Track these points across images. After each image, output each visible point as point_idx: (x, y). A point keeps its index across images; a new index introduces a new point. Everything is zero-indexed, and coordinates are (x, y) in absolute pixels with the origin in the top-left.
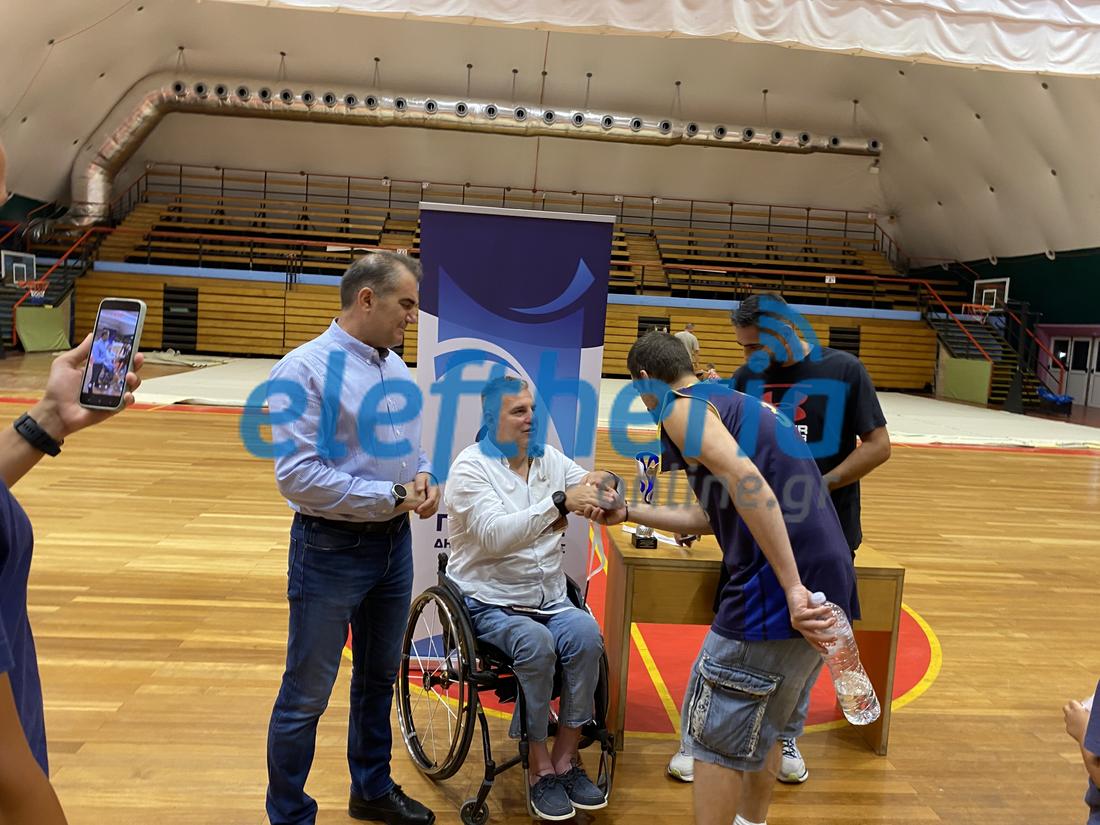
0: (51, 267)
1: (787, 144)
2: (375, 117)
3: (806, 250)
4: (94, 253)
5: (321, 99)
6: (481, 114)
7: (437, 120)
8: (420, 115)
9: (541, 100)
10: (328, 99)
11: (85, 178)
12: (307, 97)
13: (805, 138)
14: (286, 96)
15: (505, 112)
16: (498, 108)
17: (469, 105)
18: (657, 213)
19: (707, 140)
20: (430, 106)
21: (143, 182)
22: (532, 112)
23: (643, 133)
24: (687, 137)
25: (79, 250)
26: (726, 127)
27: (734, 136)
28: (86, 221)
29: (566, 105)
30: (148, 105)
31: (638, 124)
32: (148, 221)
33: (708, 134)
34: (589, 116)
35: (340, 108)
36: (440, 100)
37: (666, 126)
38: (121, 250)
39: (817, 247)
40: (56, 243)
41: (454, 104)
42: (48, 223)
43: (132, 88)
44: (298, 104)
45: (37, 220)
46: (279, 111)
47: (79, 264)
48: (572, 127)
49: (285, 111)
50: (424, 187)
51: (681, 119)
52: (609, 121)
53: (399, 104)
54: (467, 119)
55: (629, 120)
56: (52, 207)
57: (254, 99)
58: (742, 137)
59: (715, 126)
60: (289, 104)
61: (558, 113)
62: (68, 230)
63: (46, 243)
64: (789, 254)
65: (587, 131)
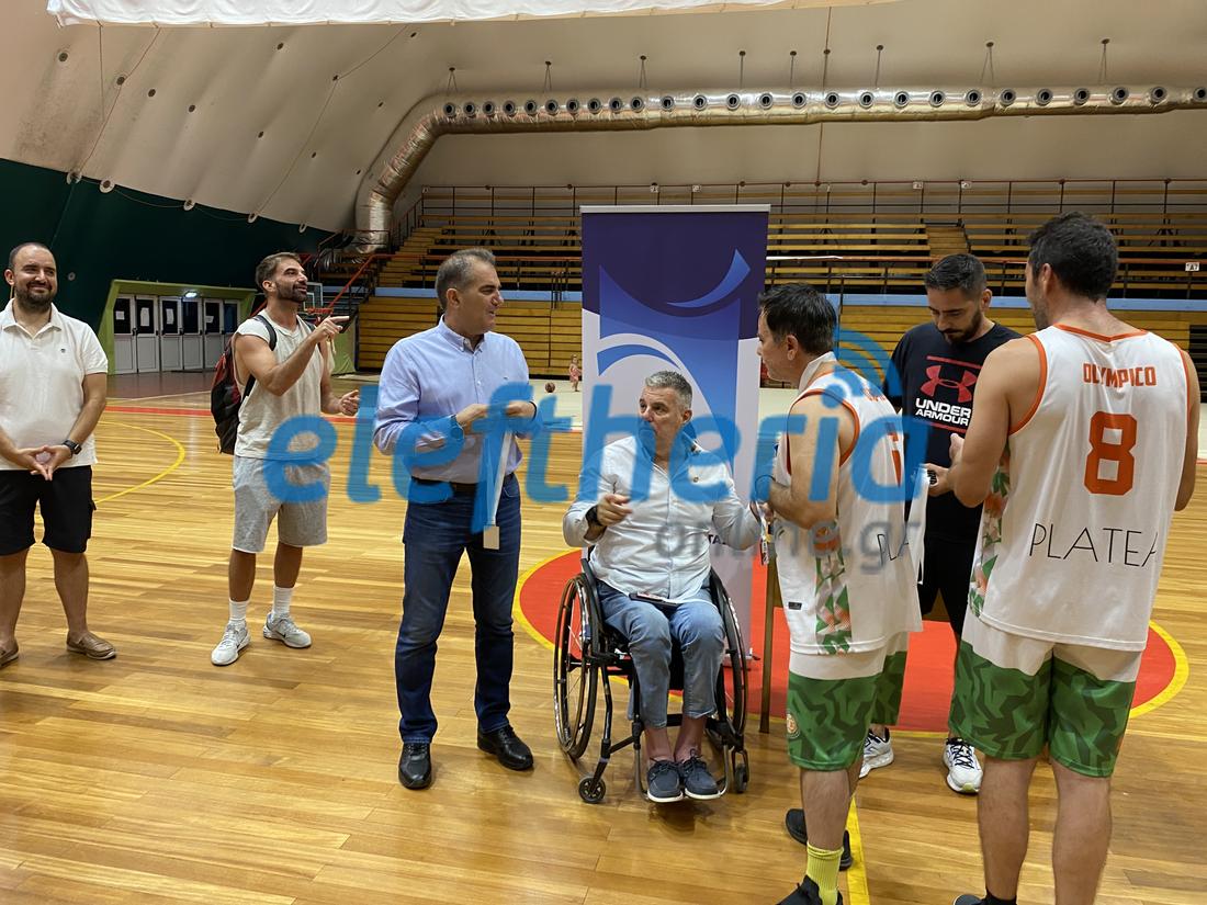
0: (336, 294)
1: (1135, 103)
2: (641, 120)
3: (1164, 232)
4: (375, 279)
5: (586, 106)
6: (755, 105)
7: (707, 116)
8: (688, 113)
9: (823, 82)
10: (593, 105)
11: (367, 207)
12: (572, 106)
13: (1160, 93)
14: (551, 107)
15: (782, 99)
16: (774, 96)
17: (742, 97)
18: (965, 199)
19: (1027, 109)
20: (699, 102)
21: (419, 206)
22: (813, 96)
23: (945, 107)
24: (1001, 107)
25: (362, 276)
26: (1052, 90)
27: (1062, 99)
28: (369, 249)
29: (851, 84)
30: (422, 130)
31: (938, 98)
32: (424, 245)
33: (1027, 101)
34: (878, 94)
35: (606, 114)
36: (709, 94)
37: (974, 97)
38: (399, 275)
39: (1177, 227)
40: (344, 272)
41: (725, 97)
42: (336, 252)
43: (407, 114)
44: (563, 114)
45: (328, 250)
46: (545, 123)
47: (362, 290)
48: (859, 109)
49: (551, 122)
50: (694, 190)
51: (993, 86)
52: (903, 98)
53: (667, 103)
54: (739, 112)
55: (927, 94)
56: (340, 236)
57: (520, 113)
58: (1072, 101)
59: (1036, 91)
60: (554, 115)
61: (842, 95)
62: (354, 258)
63: (334, 273)
64: (1140, 238)
65: (878, 112)
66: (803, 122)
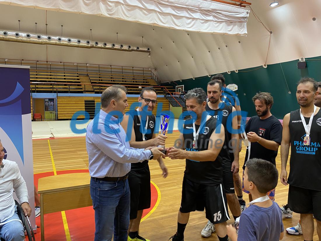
1: (125, 49)
6: (25, 37)
7: (9, 38)
8: (2, 36)
9: (46, 33)
13: (130, 47)
15: (33, 36)
16: (31, 35)
17: (20, 34)
18: (88, 69)
19: (101, 47)
22: (43, 37)
23: (81, 44)
24: (95, 46)
26: (107, 43)
27: (109, 46)
29: (55, 35)
31: (79, 41)
33: (101, 45)
34: (63, 39)
36: (8, 31)
37: (88, 42)
39: (136, 78)
41: (14, 33)
48: (58, 42)
51: (93, 40)
54: (19, 38)
55: (76, 40)
58: (111, 46)
59: (103, 43)
61: (52, 37)
64: (129, 80)
65: (63, 43)
66: (41, 44)
